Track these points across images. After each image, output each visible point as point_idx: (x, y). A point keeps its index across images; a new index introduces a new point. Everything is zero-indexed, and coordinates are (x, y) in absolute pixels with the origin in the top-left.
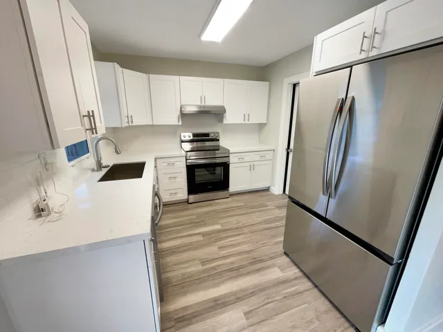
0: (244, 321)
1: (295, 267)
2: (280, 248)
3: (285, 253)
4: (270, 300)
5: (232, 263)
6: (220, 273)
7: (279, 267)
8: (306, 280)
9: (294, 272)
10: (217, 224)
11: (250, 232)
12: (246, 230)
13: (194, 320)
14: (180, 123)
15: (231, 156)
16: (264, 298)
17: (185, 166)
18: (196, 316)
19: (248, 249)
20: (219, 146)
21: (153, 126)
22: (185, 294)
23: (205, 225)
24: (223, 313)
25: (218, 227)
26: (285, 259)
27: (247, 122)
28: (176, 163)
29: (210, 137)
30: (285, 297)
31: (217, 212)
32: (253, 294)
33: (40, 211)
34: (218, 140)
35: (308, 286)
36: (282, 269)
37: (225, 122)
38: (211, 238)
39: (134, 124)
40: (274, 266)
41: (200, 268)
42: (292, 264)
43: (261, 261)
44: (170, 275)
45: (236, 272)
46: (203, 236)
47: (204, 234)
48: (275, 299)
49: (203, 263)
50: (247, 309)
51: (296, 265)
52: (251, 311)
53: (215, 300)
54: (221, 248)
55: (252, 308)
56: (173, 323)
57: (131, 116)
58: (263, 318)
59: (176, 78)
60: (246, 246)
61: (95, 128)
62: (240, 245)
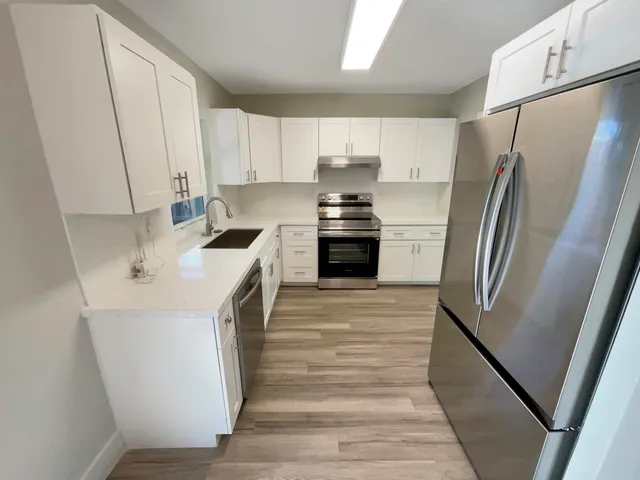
0: (335, 452)
1: (438, 406)
2: (424, 374)
3: (430, 383)
4: (381, 438)
5: (350, 377)
6: (326, 387)
7: (412, 399)
8: (448, 428)
9: (434, 411)
10: (345, 322)
11: (390, 342)
12: (385, 339)
13: (276, 430)
14: (317, 181)
15: (383, 229)
16: (374, 433)
17: (317, 238)
18: (280, 427)
19: (377, 365)
20: (371, 214)
21: (283, 183)
22: (275, 398)
23: (330, 321)
24: (312, 433)
25: (346, 326)
26: (427, 392)
27: (415, 180)
28: (305, 234)
29: (359, 201)
30: (404, 441)
31: (352, 306)
32: (361, 423)
33: (136, 272)
34: (370, 205)
35: (449, 438)
36: (416, 402)
37: (379, 180)
38: (332, 339)
39: (258, 181)
40: (405, 395)
41: (305, 372)
42: (435, 401)
43: (390, 385)
44: (267, 372)
45: (347, 389)
46: (322, 334)
47: (324, 333)
48: (390, 439)
49: (311, 367)
50: (344, 438)
51: (440, 403)
52: (349, 444)
53: (309, 415)
54: (339, 354)
55: (351, 440)
56: (253, 426)
57: (255, 172)
58: (362, 456)
59: (313, 121)
60: (375, 359)
61: (187, 191)
62: (368, 357)
